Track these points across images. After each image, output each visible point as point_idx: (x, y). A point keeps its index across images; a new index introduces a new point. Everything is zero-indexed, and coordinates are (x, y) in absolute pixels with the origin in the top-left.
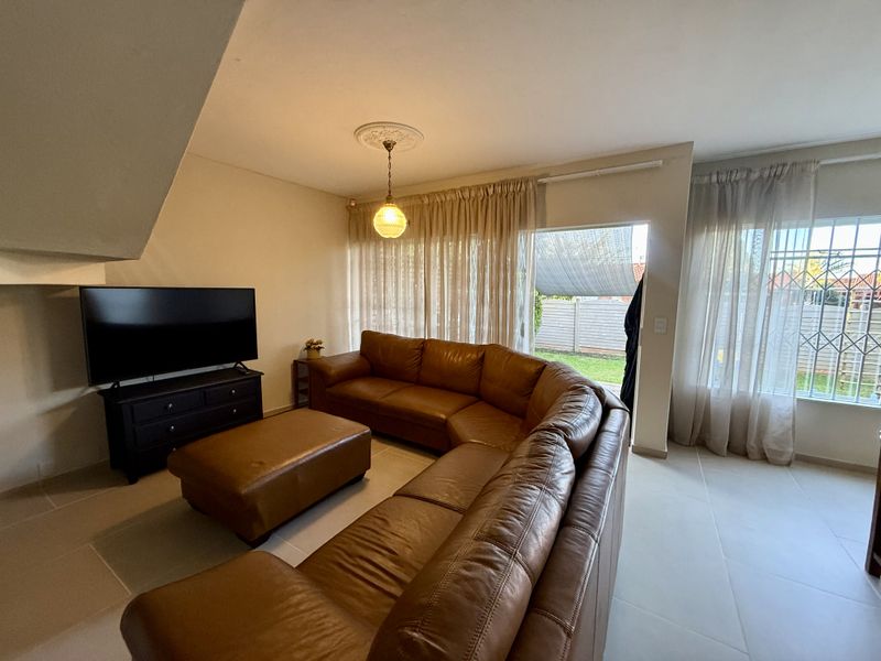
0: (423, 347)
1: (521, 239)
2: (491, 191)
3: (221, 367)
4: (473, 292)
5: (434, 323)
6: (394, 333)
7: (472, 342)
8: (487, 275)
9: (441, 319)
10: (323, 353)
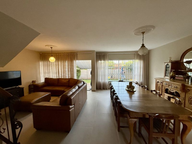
0: (58, 80)
1: (74, 61)
2: (69, 54)
3: (12, 88)
4: (67, 70)
5: (60, 75)
6: (52, 78)
7: (67, 78)
8: (69, 67)
9: (61, 75)
10: (36, 83)
